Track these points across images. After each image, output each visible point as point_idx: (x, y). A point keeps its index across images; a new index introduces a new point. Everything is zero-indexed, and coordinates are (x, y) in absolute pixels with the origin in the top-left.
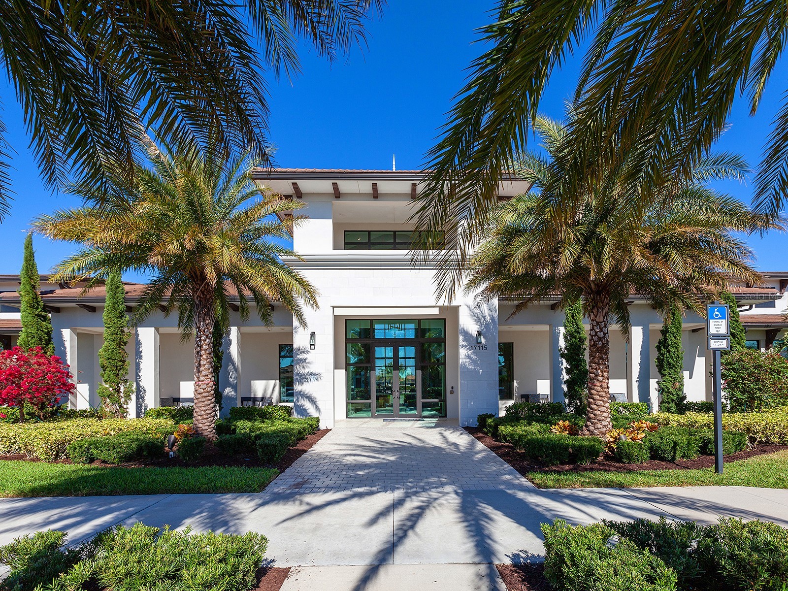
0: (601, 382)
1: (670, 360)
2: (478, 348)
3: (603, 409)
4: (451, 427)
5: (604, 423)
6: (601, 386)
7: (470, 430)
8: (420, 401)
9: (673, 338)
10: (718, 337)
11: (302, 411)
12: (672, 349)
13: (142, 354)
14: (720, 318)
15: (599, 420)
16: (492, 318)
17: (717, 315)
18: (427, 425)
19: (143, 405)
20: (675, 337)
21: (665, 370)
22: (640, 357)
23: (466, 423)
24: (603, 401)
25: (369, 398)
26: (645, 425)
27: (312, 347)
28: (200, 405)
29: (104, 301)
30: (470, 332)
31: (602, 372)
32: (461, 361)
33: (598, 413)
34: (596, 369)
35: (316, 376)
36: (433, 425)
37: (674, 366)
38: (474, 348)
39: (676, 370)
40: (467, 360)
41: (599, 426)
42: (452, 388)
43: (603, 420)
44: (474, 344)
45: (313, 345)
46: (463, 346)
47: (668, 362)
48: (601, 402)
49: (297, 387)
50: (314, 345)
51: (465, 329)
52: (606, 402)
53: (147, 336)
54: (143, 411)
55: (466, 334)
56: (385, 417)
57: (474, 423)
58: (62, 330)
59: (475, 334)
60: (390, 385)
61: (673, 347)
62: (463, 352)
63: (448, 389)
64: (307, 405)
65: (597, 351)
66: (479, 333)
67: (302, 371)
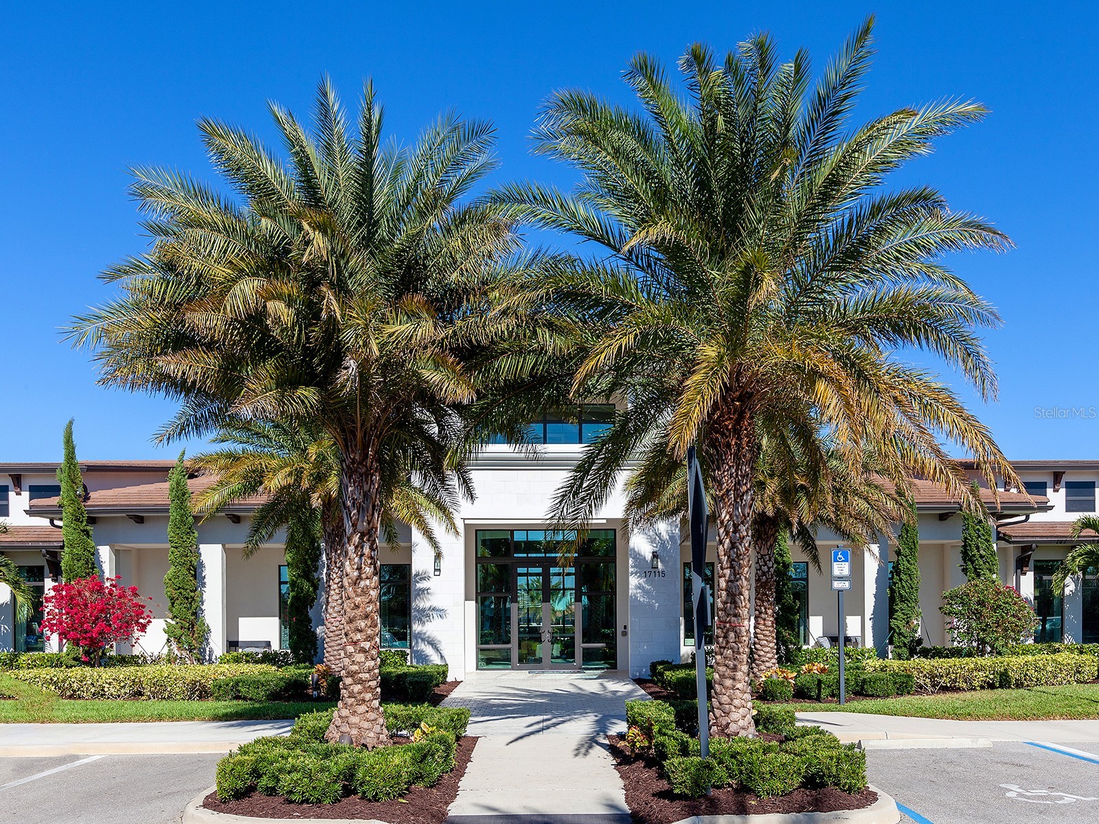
0: (764, 620)
1: (902, 592)
2: (653, 574)
3: (767, 649)
4: (617, 679)
5: (767, 664)
6: (764, 625)
7: (639, 681)
8: (579, 646)
9: (906, 563)
10: (840, 578)
11: (422, 658)
12: (904, 577)
13: (205, 580)
14: (843, 561)
15: (763, 662)
16: (672, 537)
17: (840, 559)
18: (588, 677)
19: (208, 649)
20: (908, 561)
21: (897, 605)
22: (875, 586)
23: (638, 674)
24: (767, 641)
25: (508, 642)
26: (815, 668)
27: (437, 573)
28: (332, 644)
29: (167, 511)
30: (643, 553)
31: (765, 609)
32: (630, 591)
33: (762, 653)
34: (760, 606)
35: (441, 612)
36: (595, 677)
37: (907, 600)
38: (648, 574)
39: (910, 605)
40: (639, 591)
41: (763, 667)
42: (625, 627)
43: (767, 661)
44: (648, 570)
45: (437, 570)
46: (632, 573)
47: (900, 594)
48: (765, 642)
49: (416, 627)
50: (439, 570)
51: (636, 549)
52: (770, 642)
53: (212, 556)
54: (207, 658)
55: (638, 557)
56: (530, 670)
57: (645, 672)
58: (98, 547)
59: (649, 556)
60: (534, 625)
61: (906, 574)
62: (634, 581)
63: (620, 629)
64: (429, 650)
65: (762, 586)
66: (655, 555)
67: (422, 605)
